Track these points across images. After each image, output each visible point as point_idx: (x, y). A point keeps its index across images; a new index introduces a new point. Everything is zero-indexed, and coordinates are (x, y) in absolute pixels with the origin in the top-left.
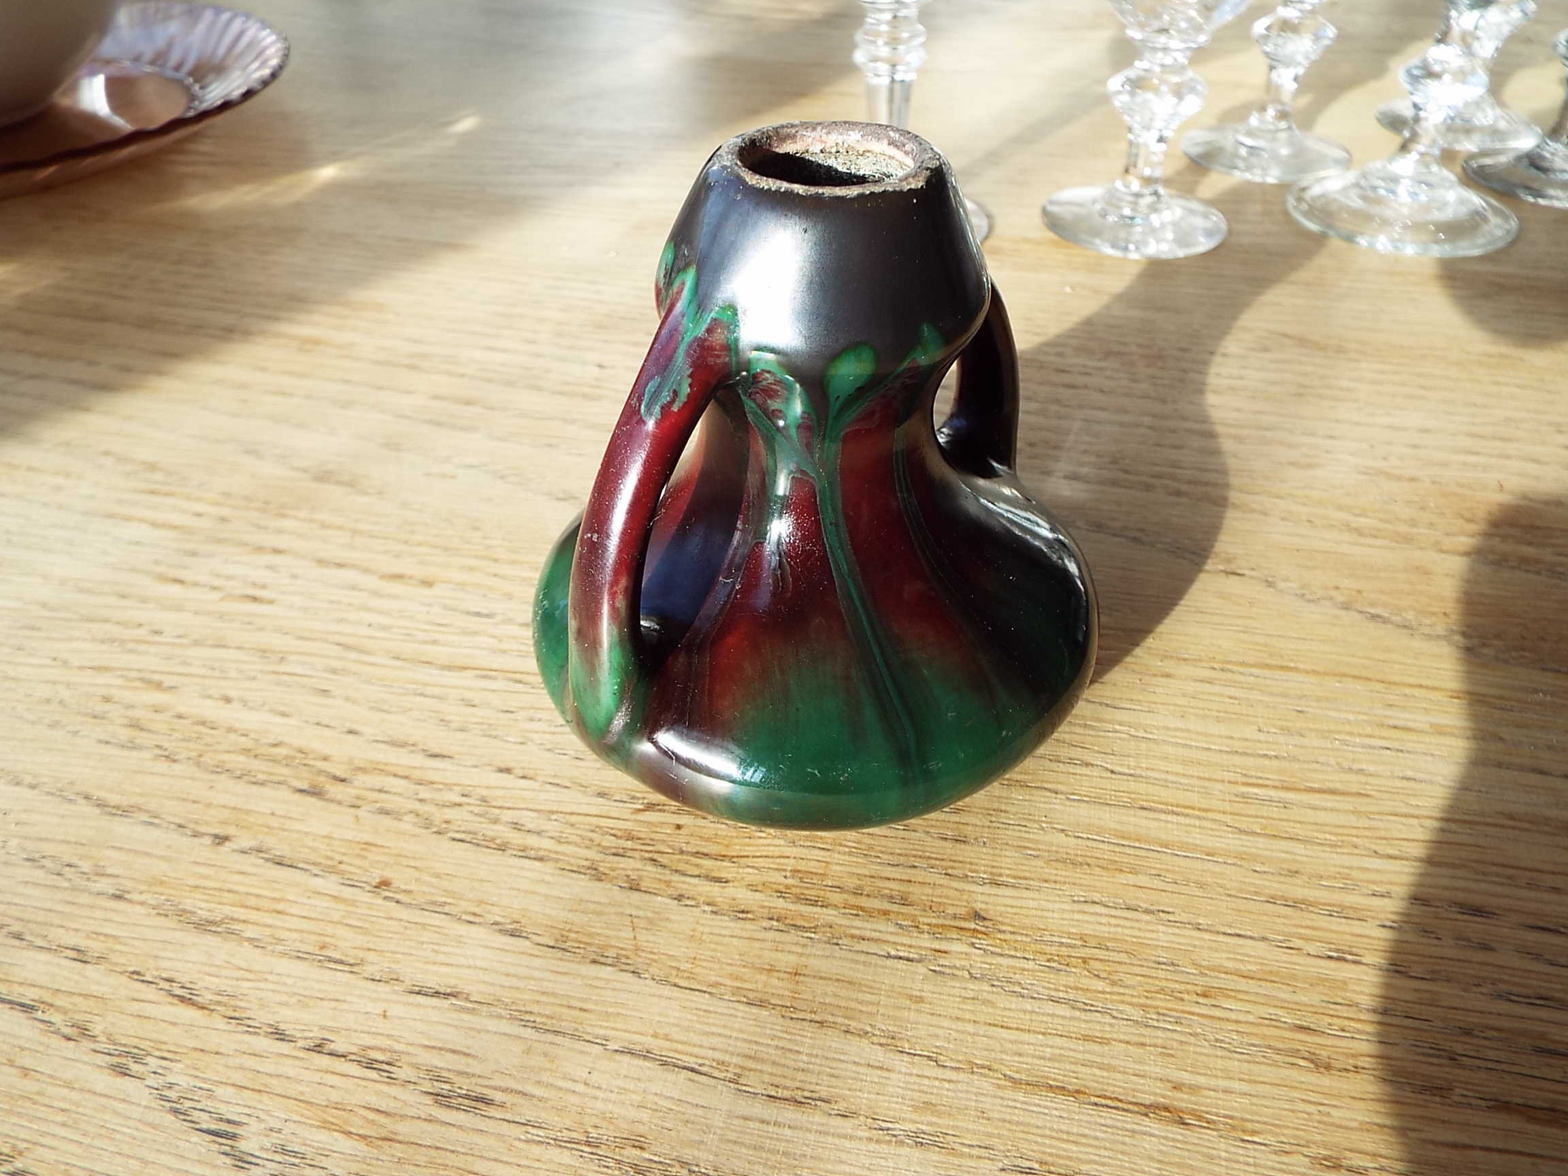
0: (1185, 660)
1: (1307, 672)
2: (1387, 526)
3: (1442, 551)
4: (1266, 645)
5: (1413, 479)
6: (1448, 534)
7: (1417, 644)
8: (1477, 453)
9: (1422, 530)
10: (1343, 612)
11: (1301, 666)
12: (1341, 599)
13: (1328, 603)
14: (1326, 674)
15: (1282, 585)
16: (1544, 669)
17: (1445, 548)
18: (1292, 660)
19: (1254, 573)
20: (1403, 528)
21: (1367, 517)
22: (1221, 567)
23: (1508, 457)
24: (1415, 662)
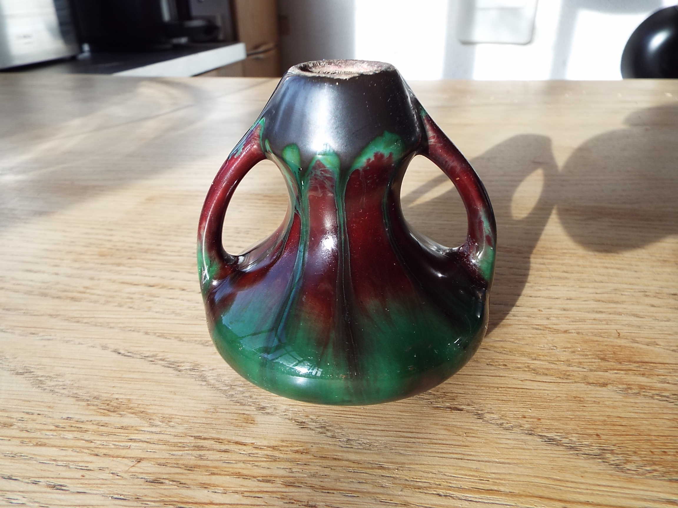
0: (419, 488)
1: (506, 494)
2: (553, 366)
3: (589, 384)
4: (477, 470)
5: (566, 332)
6: (591, 370)
7: (582, 463)
8: (601, 312)
9: (575, 368)
10: (529, 438)
11: (502, 489)
12: (527, 426)
13: (518, 430)
14: (520, 495)
15: (488, 416)
16: (671, 480)
17: (591, 381)
18: (495, 484)
19: (469, 408)
20: (564, 368)
21: (540, 360)
22: (448, 404)
23: (620, 314)
24: (583, 480)
